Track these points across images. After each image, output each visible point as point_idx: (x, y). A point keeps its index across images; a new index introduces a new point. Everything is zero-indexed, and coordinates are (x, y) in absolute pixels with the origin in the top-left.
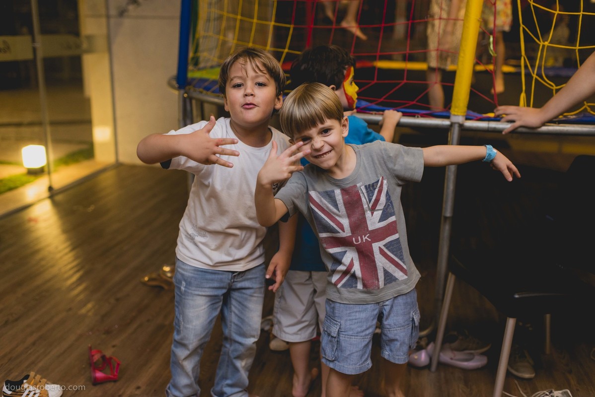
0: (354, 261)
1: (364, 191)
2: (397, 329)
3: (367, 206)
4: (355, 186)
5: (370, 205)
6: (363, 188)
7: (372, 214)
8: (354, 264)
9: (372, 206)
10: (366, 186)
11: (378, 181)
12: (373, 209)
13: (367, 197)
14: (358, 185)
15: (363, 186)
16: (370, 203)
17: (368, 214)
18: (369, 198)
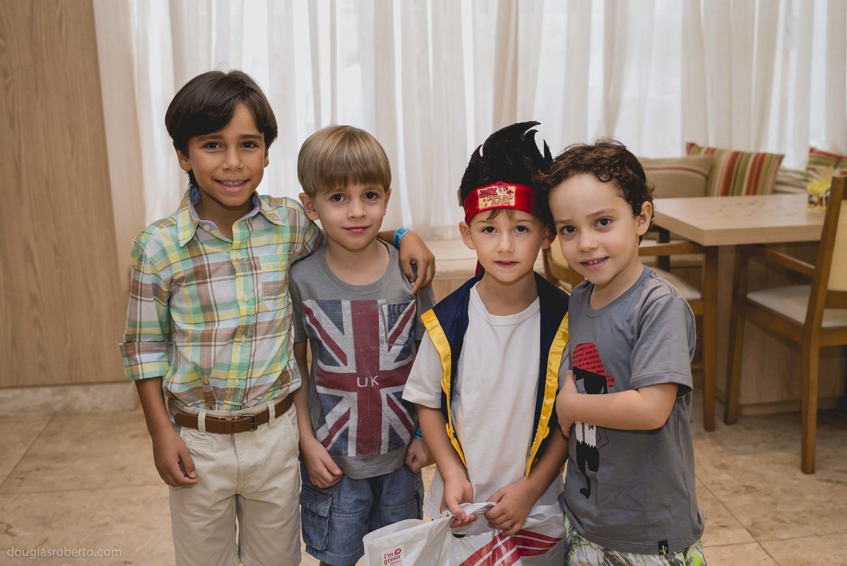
0: (351, 413)
1: (386, 312)
2: (397, 507)
3: (384, 334)
4: (375, 302)
5: (389, 335)
6: (385, 308)
7: (390, 348)
8: (351, 417)
9: (391, 337)
10: (389, 306)
11: (408, 304)
12: (392, 341)
13: (387, 322)
14: (380, 302)
15: (386, 305)
16: (389, 330)
17: (384, 347)
18: (389, 324)
